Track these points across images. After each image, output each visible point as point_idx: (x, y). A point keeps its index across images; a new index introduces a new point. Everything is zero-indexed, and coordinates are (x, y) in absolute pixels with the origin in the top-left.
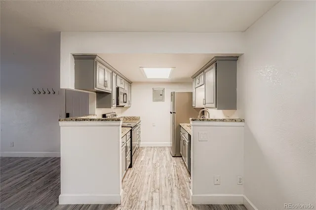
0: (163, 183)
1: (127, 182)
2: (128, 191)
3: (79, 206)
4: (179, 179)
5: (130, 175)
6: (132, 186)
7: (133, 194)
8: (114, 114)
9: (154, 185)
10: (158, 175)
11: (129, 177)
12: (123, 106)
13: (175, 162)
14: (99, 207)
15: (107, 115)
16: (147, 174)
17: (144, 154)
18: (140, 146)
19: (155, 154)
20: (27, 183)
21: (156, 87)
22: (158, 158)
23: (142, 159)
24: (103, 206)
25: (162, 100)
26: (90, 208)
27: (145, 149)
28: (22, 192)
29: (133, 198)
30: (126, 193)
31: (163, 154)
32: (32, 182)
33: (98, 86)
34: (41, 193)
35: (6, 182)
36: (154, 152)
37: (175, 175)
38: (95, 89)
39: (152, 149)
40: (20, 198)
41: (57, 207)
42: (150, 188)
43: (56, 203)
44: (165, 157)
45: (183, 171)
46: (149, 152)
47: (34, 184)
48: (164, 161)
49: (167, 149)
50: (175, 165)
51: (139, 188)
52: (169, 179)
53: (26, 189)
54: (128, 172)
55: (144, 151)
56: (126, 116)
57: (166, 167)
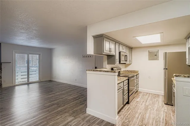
0: (151, 122)
1: (124, 113)
2: (123, 119)
3: (94, 117)
4: (166, 123)
5: (126, 109)
6: (126, 116)
7: (126, 121)
8: (119, 68)
9: (143, 121)
10: (148, 115)
11: (126, 110)
12: (125, 64)
13: (166, 108)
14: (104, 122)
15: (114, 69)
16: (139, 111)
17: (140, 97)
18: (138, 91)
19: (149, 98)
20: (78, 98)
21: (151, 50)
22: (151, 102)
23: (138, 100)
24: (106, 122)
25: (157, 59)
26: (99, 120)
27: (142, 94)
28: (75, 102)
29: (125, 124)
30: (121, 120)
31: (156, 100)
32: (79, 98)
33: (105, 51)
34: (81, 104)
35: (71, 96)
36: (148, 97)
37: (163, 119)
38: (103, 53)
39: (148, 95)
40: (74, 104)
41: (85, 114)
42: (139, 122)
43: (85, 112)
44: (157, 103)
45: (172, 118)
46: (145, 96)
47: (80, 100)
48: (156, 105)
49: (161, 97)
50: (166, 111)
51: (130, 119)
52: (157, 120)
53: (76, 101)
54: (126, 106)
55: (141, 95)
56: (128, 70)
57: (157, 110)
